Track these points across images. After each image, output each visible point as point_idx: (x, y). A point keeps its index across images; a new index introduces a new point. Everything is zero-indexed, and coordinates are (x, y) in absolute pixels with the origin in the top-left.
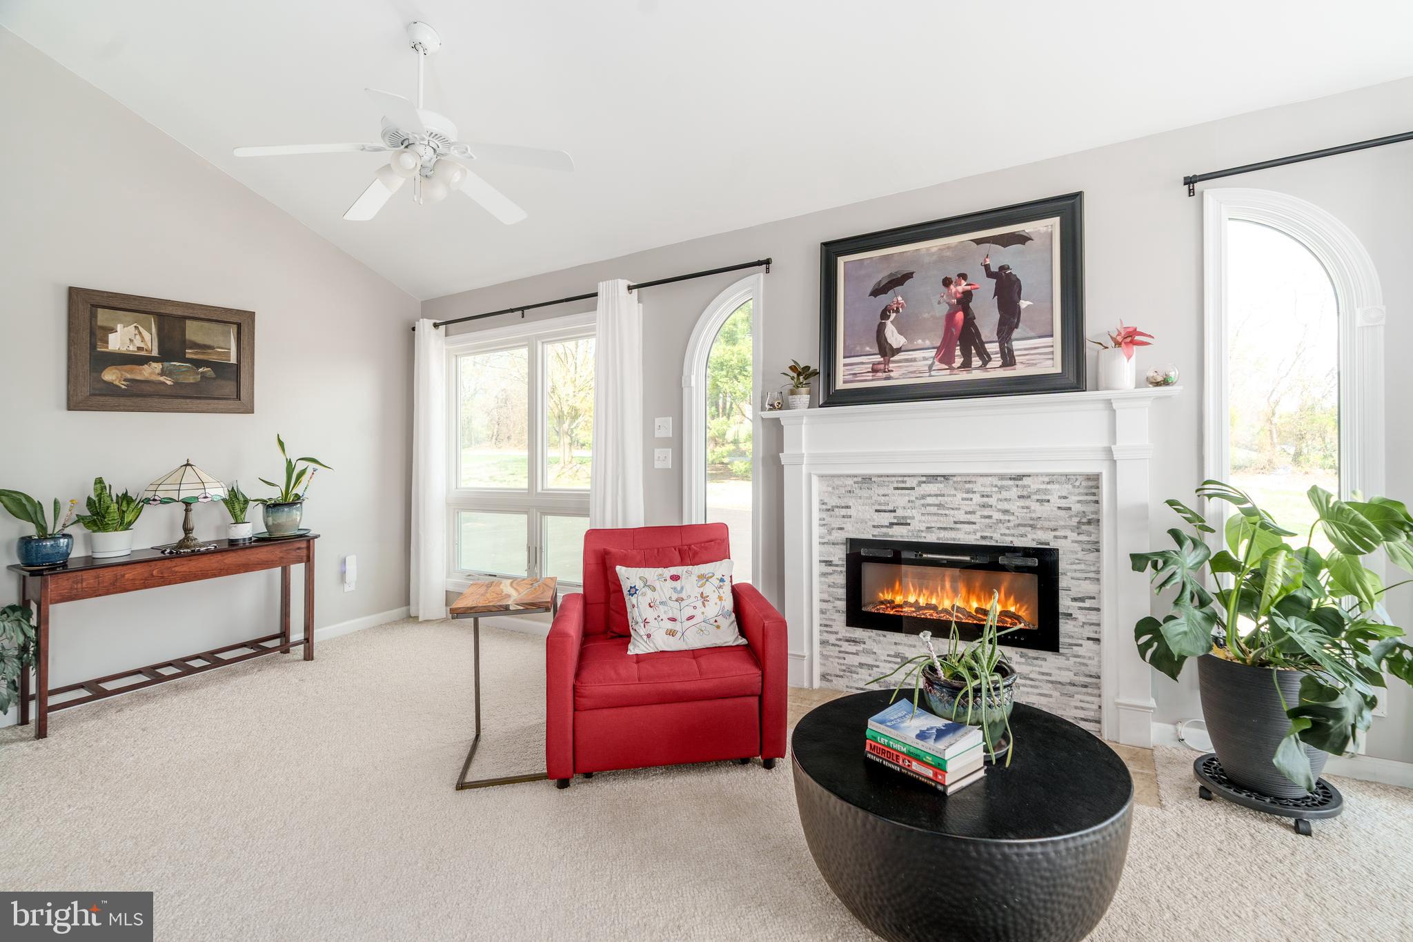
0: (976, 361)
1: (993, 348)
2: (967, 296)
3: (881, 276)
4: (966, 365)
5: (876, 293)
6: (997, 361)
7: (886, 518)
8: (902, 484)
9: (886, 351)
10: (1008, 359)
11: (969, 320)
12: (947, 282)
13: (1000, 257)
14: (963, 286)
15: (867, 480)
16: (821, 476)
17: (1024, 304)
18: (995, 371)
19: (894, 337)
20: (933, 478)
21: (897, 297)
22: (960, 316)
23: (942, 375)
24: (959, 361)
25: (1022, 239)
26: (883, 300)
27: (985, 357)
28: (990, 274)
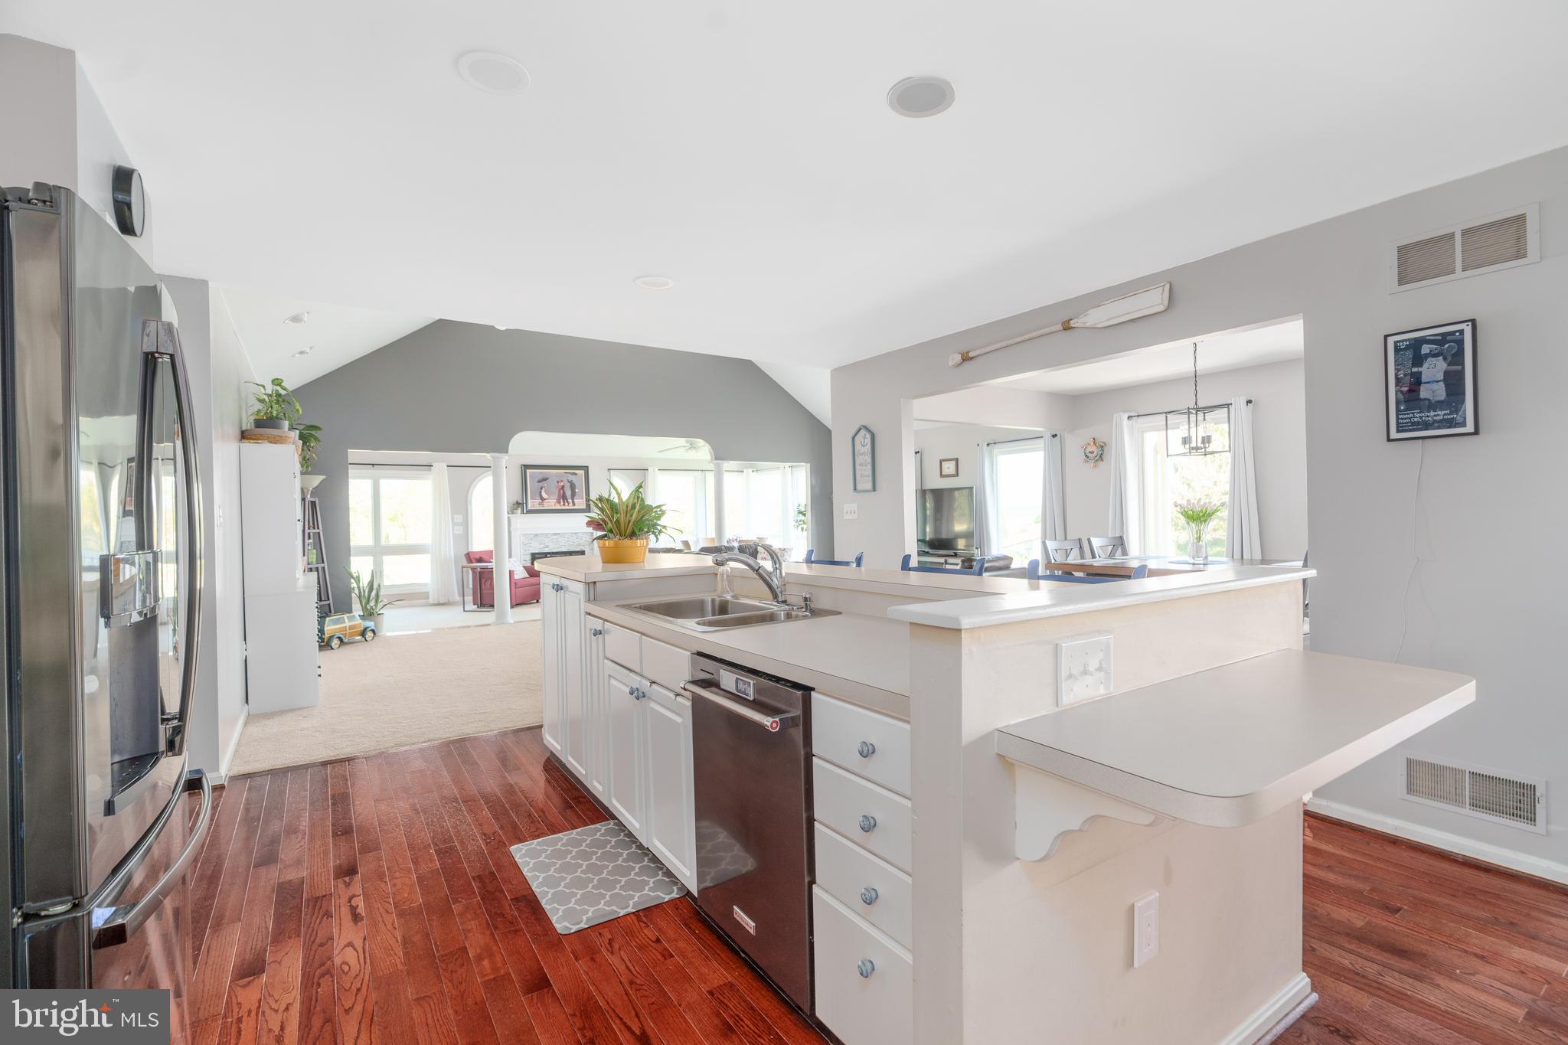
0: (566, 504)
1: (570, 501)
2: (563, 487)
3: (540, 477)
4: (564, 505)
5: (539, 482)
6: (571, 504)
7: (543, 546)
8: (546, 535)
9: (542, 499)
10: (574, 504)
11: (564, 493)
12: (558, 482)
13: (571, 478)
14: (562, 484)
15: (536, 535)
16: (523, 535)
17: (577, 490)
18: (571, 507)
19: (544, 495)
20: (555, 534)
21: (545, 484)
22: (562, 491)
23: (558, 507)
24: (562, 503)
25: (576, 474)
26: (541, 484)
27: (568, 503)
28: (569, 482)
